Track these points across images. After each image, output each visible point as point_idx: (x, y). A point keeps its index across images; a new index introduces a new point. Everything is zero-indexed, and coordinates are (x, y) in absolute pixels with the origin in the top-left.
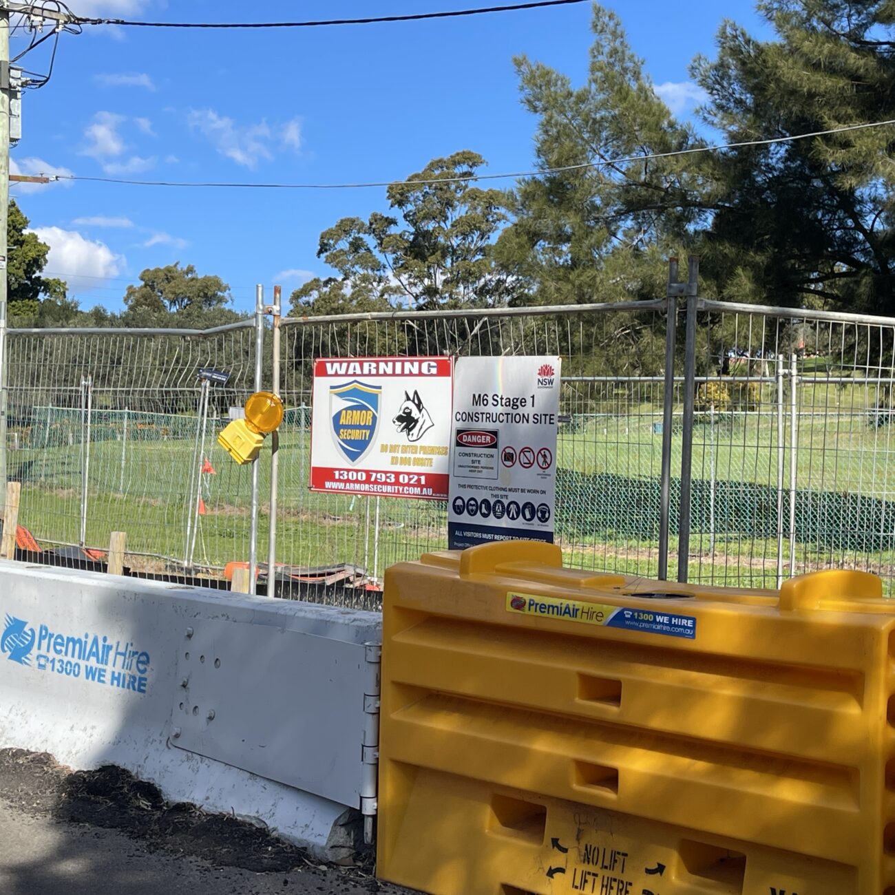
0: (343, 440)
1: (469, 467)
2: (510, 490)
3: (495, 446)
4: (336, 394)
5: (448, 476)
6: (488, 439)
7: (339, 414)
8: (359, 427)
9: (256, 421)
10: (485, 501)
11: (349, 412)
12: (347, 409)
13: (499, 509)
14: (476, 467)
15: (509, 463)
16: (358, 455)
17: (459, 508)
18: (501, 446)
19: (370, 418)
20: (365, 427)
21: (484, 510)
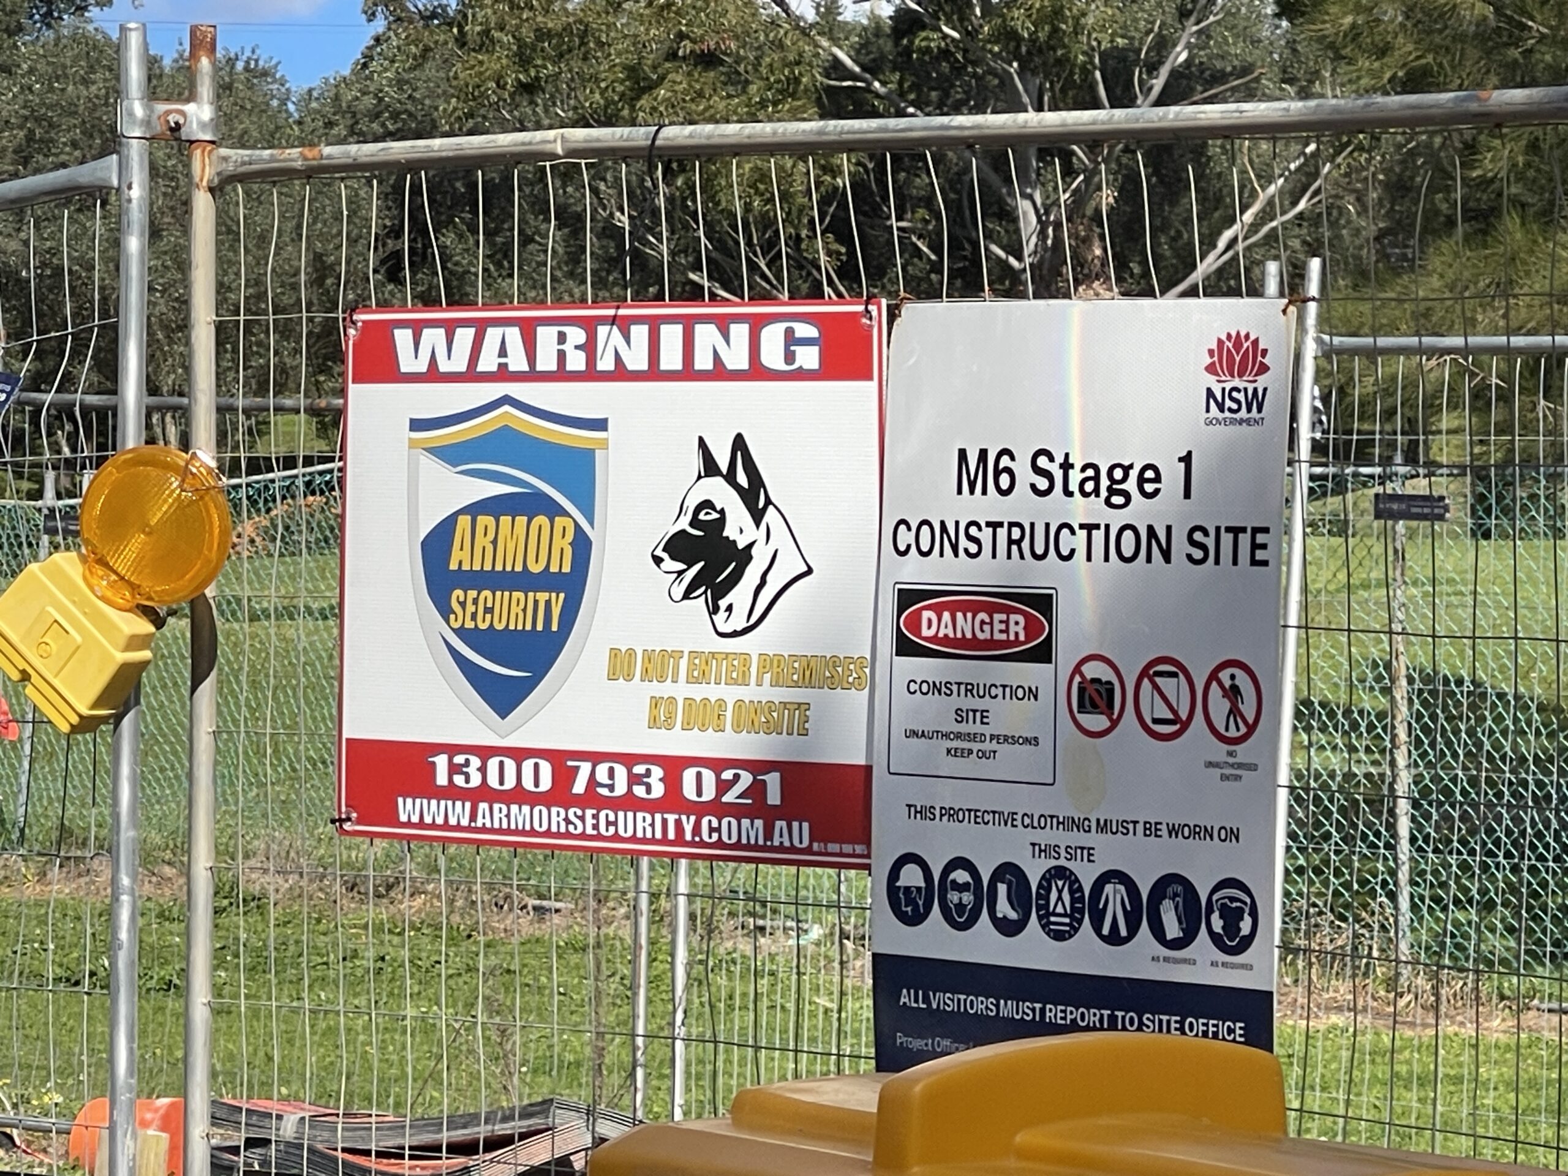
0: (460, 632)
1: (946, 736)
2: (1103, 827)
3: (1043, 653)
4: (433, 451)
5: (868, 769)
6: (1017, 625)
7: (447, 526)
8: (524, 581)
9: (124, 560)
10: (1008, 872)
11: (483, 520)
12: (475, 510)
13: (1060, 900)
14: (972, 737)
15: (1096, 722)
16: (522, 690)
17: (911, 901)
18: (1066, 654)
19: (564, 543)
20: (546, 581)
21: (1003, 908)
